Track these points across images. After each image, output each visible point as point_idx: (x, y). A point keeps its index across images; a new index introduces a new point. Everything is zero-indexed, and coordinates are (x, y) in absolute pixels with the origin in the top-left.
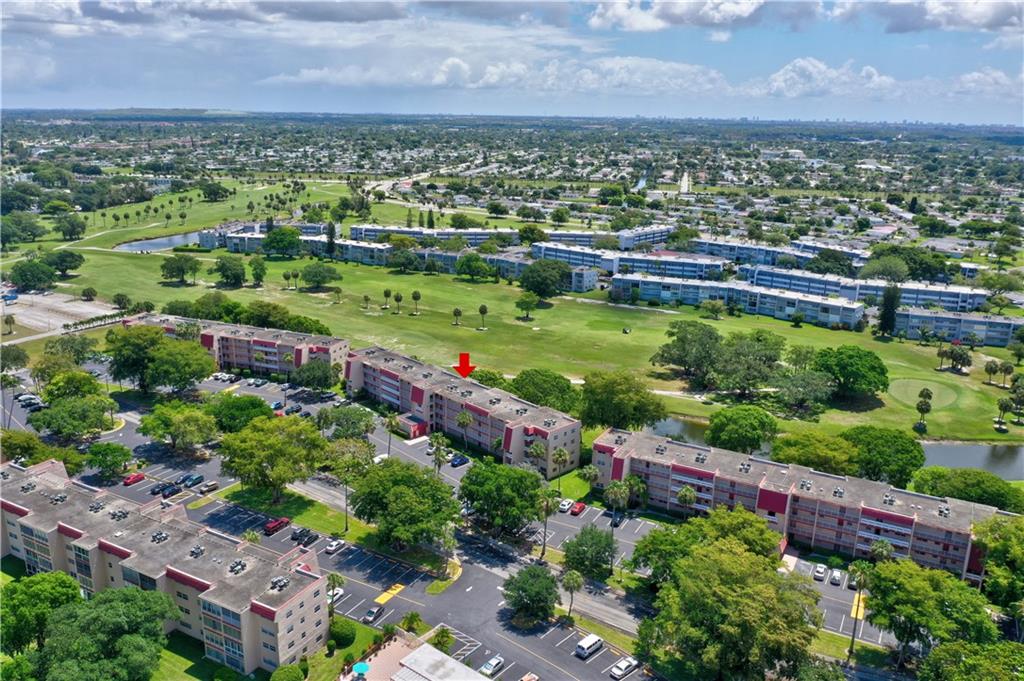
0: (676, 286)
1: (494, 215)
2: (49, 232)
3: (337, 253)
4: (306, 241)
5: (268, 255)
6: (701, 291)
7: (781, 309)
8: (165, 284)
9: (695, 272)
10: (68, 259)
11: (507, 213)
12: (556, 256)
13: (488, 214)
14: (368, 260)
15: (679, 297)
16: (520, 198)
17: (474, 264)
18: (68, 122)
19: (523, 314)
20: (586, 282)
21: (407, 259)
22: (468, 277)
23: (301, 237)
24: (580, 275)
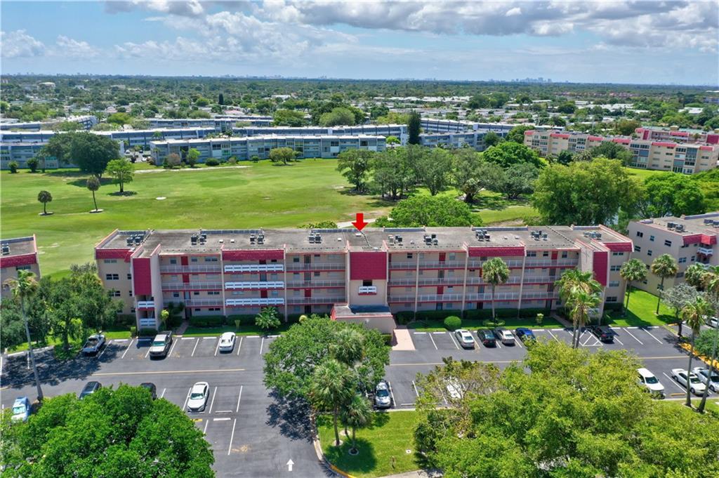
7: (326, 149)
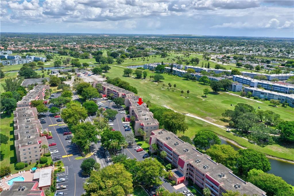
0: (266, 94)
1: (237, 66)
2: (115, 62)
3: (173, 72)
4: (167, 69)
5: (157, 72)
6: (275, 96)
8: (124, 76)
9: (284, 90)
10: (107, 68)
11: (242, 66)
12: (239, 80)
13: (236, 66)
14: (180, 75)
15: (267, 97)
16: (253, 62)
17: (205, 79)
18: (154, 37)
19: (204, 95)
20: (237, 88)
21: (187, 76)
22: (203, 83)
23: (166, 67)
24: (235, 86)
